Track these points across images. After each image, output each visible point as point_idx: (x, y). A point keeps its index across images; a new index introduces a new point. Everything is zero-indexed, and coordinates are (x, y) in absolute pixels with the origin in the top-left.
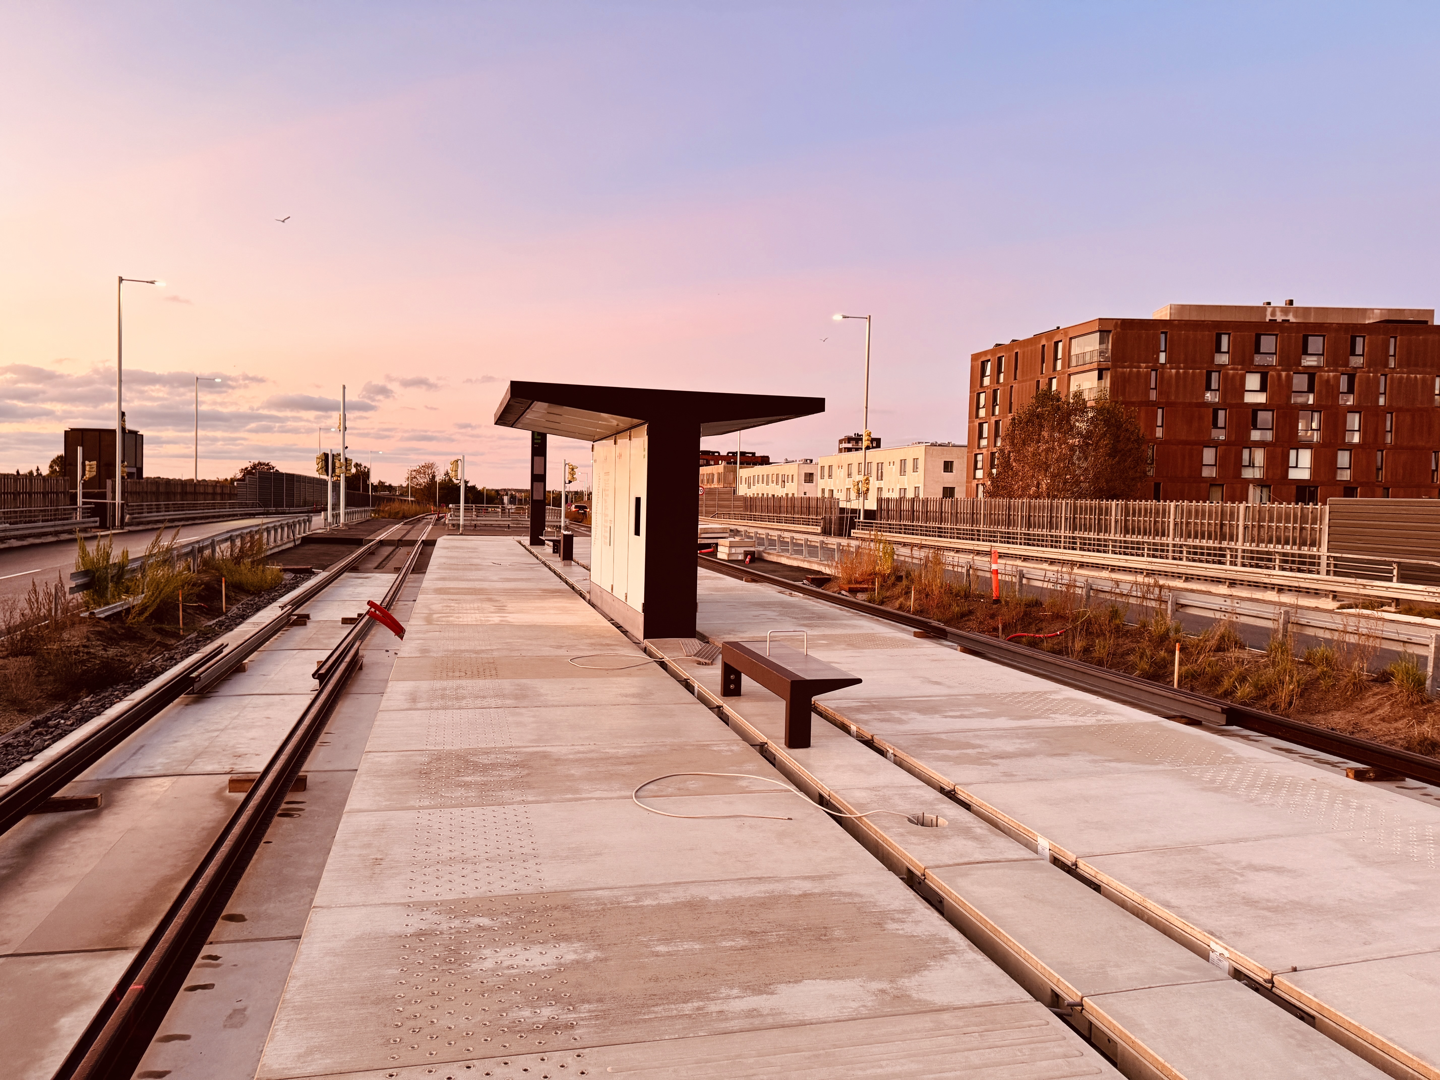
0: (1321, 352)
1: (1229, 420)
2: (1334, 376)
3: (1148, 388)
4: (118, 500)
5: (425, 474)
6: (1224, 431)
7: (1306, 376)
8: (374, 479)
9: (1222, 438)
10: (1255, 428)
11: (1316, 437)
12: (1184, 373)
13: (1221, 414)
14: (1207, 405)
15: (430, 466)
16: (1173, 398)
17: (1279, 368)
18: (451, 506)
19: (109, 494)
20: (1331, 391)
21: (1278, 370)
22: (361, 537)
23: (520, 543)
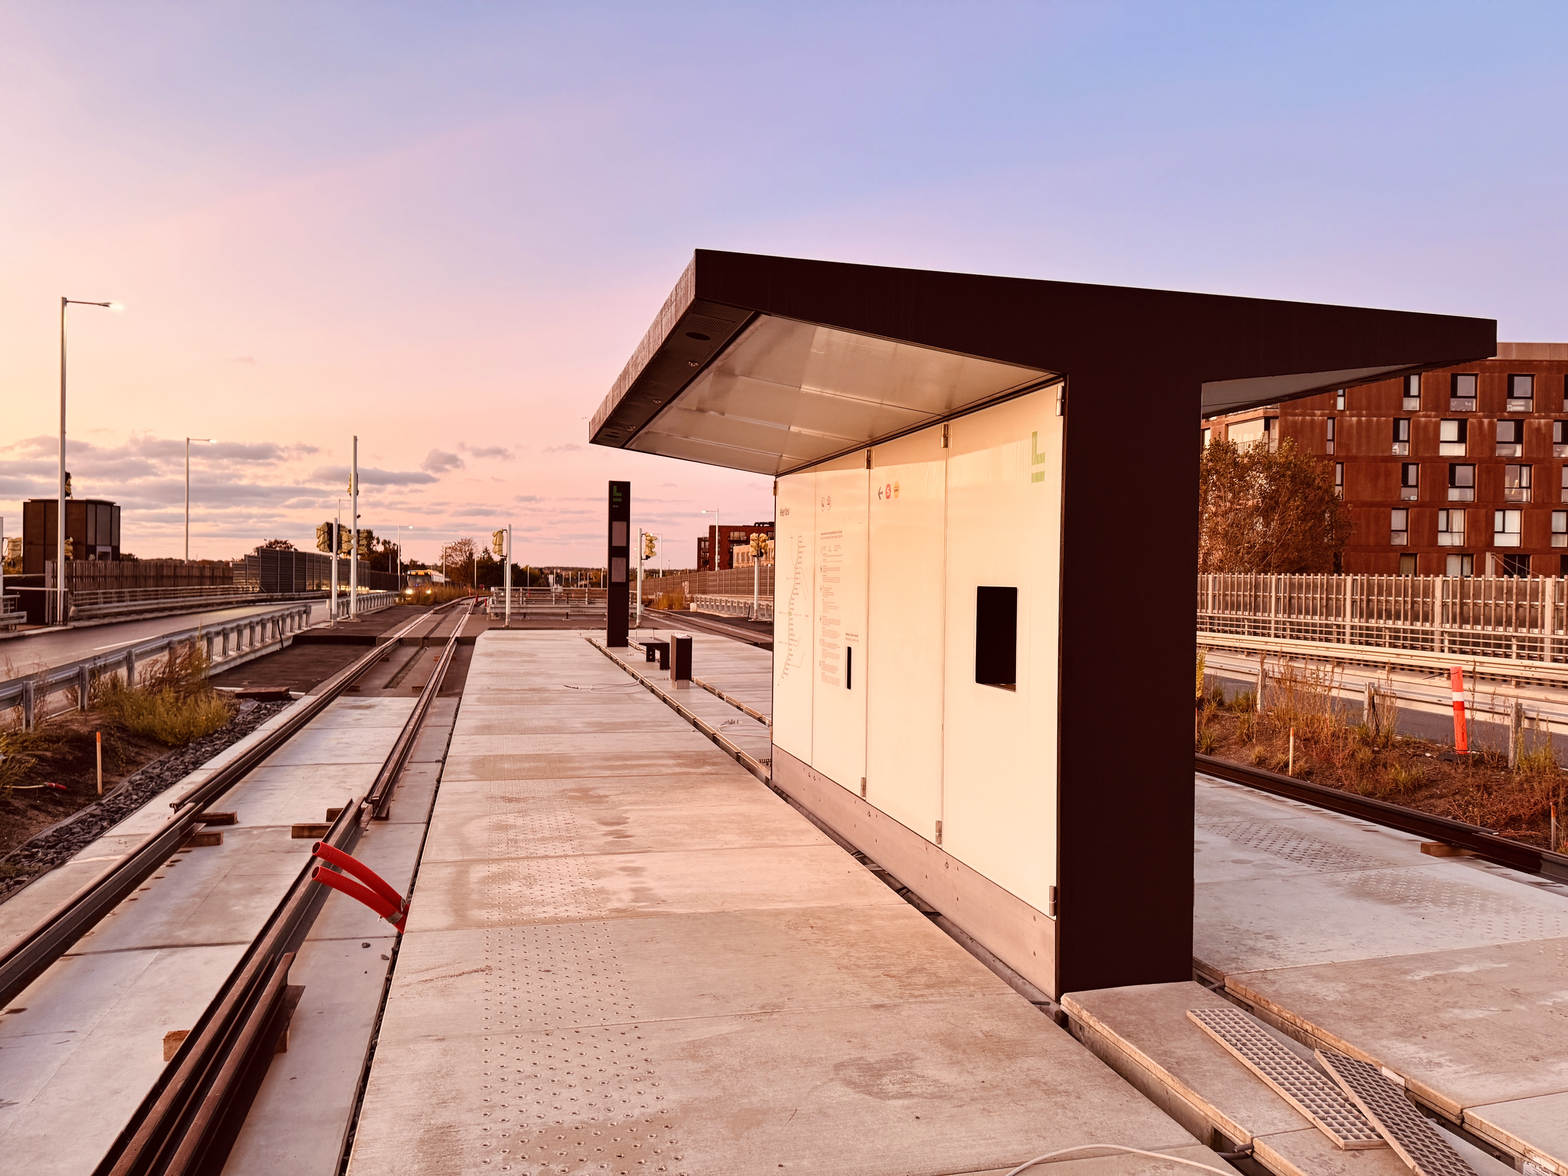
0: (1529, 395)
1: (1422, 477)
2: (1546, 424)
3: (1324, 440)
4: (61, 587)
5: (461, 550)
6: (1415, 490)
7: (1513, 423)
8: (405, 558)
9: (1414, 498)
10: (1453, 486)
11: (1525, 496)
12: (1367, 421)
13: (1412, 469)
14: (1395, 458)
15: (467, 543)
16: (1354, 451)
17: (1481, 414)
18: (493, 589)
19: (49, 580)
20: (1543, 440)
21: (1480, 418)
22: (374, 634)
23: (590, 641)
